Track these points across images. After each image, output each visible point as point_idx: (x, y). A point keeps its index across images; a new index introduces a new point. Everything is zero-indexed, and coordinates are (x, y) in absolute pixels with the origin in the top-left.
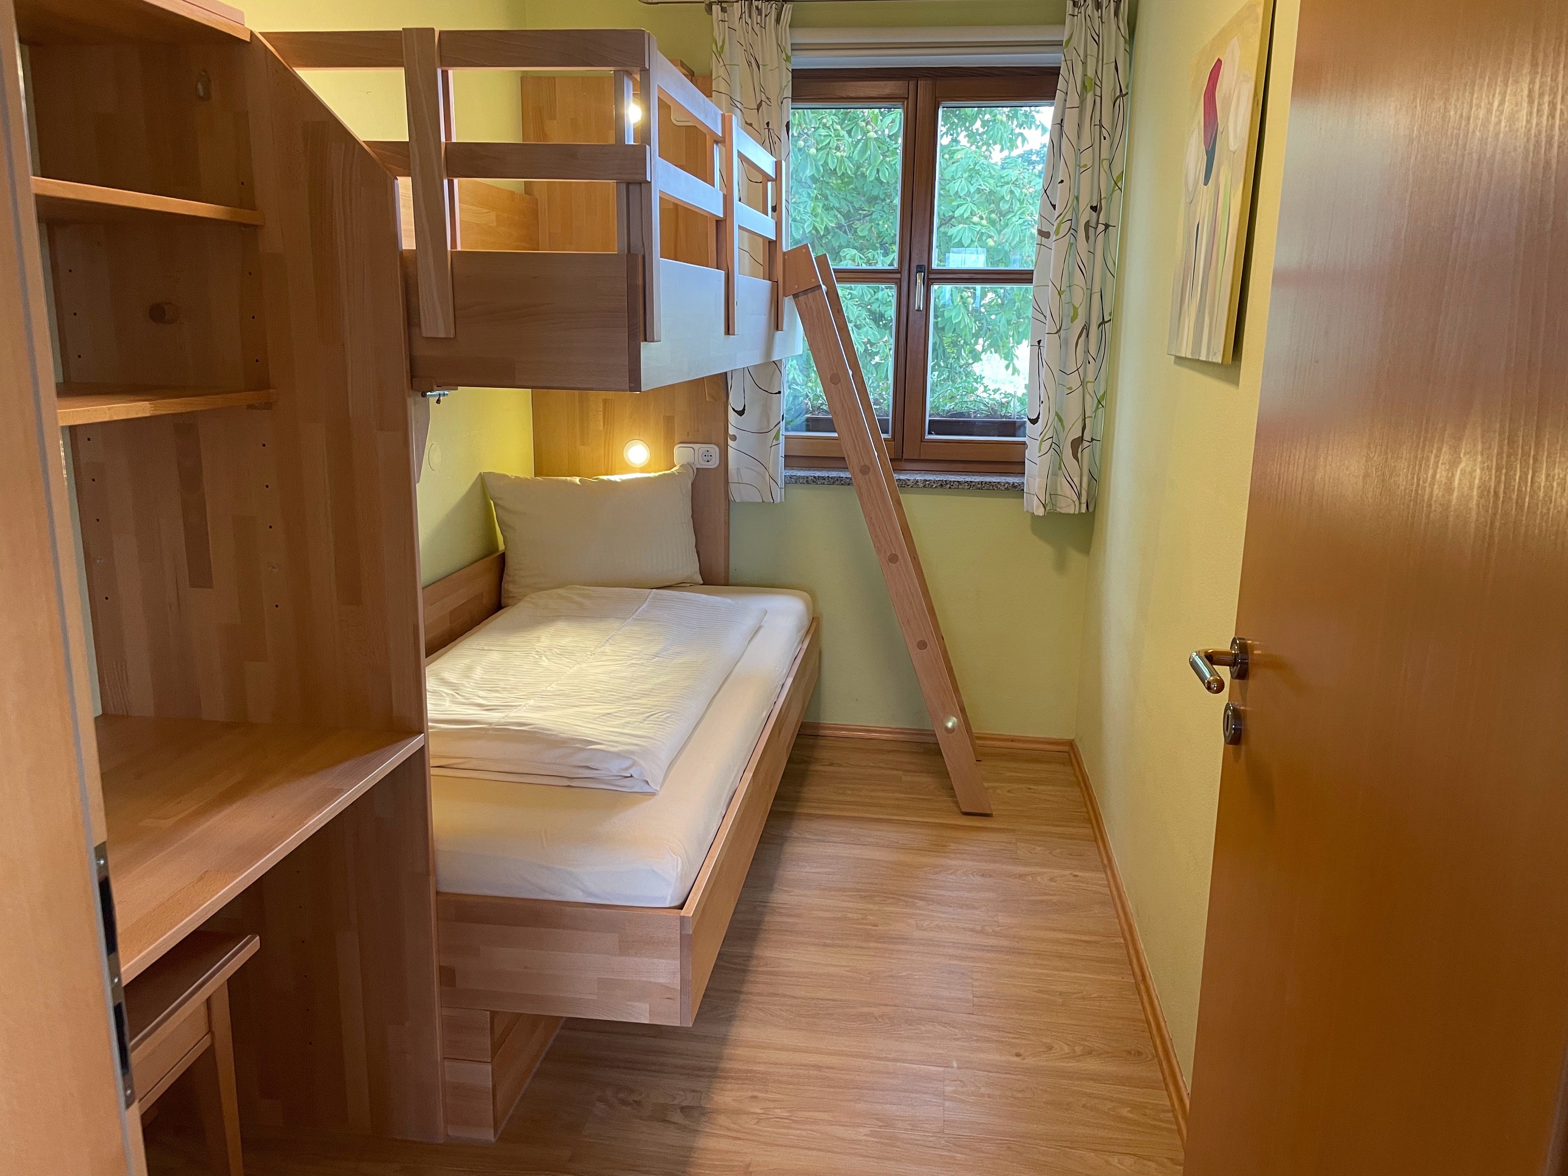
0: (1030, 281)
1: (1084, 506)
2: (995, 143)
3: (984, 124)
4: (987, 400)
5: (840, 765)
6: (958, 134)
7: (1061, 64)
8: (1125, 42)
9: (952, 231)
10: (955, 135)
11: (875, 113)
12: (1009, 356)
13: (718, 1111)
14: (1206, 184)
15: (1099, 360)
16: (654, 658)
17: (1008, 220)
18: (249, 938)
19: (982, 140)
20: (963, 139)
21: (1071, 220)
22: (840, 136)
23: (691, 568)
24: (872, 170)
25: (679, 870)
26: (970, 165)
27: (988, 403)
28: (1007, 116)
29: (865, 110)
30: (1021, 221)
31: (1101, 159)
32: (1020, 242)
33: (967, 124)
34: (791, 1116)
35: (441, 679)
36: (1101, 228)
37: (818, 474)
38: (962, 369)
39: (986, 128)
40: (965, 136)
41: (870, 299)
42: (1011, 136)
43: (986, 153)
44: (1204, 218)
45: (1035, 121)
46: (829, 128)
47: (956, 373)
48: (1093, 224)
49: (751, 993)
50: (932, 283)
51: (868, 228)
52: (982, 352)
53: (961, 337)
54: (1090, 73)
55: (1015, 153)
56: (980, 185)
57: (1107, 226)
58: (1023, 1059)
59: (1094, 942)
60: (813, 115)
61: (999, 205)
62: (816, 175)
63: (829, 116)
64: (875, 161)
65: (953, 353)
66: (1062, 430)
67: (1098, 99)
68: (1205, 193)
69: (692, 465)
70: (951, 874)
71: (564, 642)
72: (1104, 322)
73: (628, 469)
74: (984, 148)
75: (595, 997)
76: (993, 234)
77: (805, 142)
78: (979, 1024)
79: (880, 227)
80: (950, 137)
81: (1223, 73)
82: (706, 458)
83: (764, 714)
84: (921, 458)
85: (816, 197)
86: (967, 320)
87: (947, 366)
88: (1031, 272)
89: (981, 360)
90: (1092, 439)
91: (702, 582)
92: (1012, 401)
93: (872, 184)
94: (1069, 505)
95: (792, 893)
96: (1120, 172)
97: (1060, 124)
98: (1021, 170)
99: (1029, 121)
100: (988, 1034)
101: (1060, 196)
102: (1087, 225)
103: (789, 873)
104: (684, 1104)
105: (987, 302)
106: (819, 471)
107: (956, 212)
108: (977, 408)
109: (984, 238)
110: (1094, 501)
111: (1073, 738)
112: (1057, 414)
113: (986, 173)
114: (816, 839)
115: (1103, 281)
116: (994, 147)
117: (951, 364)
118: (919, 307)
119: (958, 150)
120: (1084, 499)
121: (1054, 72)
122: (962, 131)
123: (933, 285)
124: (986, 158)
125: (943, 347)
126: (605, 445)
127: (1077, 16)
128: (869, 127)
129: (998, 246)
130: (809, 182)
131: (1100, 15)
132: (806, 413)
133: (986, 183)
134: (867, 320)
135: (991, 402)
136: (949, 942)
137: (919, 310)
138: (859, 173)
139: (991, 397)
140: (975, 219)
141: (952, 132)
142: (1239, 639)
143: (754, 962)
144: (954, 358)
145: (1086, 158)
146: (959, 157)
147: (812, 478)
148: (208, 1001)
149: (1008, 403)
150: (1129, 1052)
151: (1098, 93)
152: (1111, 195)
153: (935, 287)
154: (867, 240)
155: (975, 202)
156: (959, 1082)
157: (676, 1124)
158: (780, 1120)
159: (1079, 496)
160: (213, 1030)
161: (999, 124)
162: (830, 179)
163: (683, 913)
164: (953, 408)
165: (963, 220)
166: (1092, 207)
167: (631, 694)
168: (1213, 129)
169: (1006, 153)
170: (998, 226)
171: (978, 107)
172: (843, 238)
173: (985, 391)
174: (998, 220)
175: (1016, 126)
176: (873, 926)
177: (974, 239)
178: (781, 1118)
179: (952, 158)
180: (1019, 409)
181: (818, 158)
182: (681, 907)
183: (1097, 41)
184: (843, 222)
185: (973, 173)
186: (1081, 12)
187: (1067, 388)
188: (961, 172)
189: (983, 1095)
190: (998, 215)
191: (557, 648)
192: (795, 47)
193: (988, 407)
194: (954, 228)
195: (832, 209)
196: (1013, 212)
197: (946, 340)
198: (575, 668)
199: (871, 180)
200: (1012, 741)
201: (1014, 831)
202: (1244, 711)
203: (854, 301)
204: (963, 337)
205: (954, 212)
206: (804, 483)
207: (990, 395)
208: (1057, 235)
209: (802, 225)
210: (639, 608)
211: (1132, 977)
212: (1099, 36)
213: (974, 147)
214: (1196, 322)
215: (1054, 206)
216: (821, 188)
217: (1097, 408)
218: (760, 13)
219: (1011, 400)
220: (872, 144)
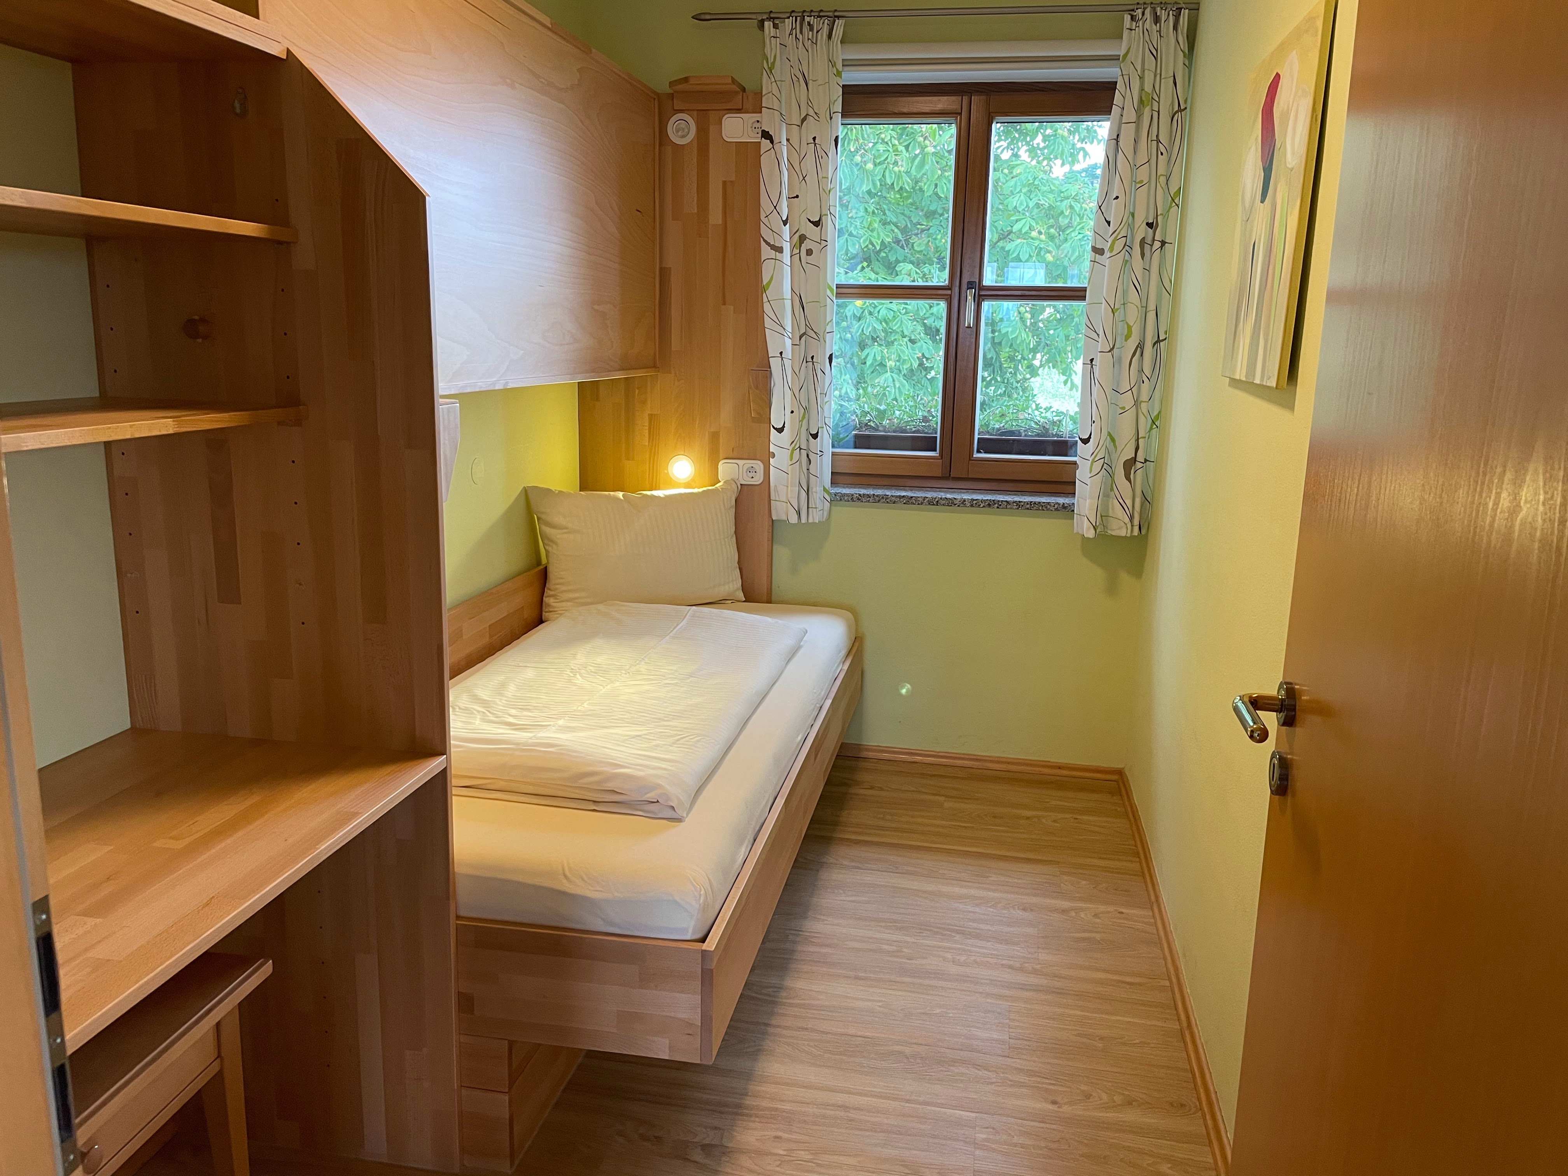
0: (1083, 298)
1: (1136, 529)
2: (1056, 158)
3: (1045, 138)
4: (1039, 418)
5: (881, 789)
6: (1019, 149)
7: (1117, 78)
8: (1184, 56)
9: (1009, 246)
10: (1016, 149)
11: (933, 129)
12: (1067, 371)
13: (741, 1151)
14: (1262, 201)
15: (1154, 380)
16: (689, 678)
17: (1067, 234)
18: (262, 962)
19: (1043, 154)
20: (1024, 155)
21: (1126, 237)
22: (898, 151)
23: (733, 585)
24: (930, 185)
25: (701, 901)
26: (1029, 180)
27: (1039, 422)
28: (1069, 130)
29: (922, 126)
30: (1080, 236)
31: (1158, 175)
32: (1079, 257)
33: (1028, 139)
34: (814, 1159)
35: (473, 696)
36: (1157, 244)
37: (863, 491)
38: (1019, 384)
39: (1047, 143)
40: (1026, 151)
41: (925, 314)
42: (1072, 151)
43: (1046, 168)
44: (1260, 236)
45: (1098, 135)
46: (887, 143)
47: (1013, 389)
48: (1149, 241)
49: (779, 1027)
50: (983, 300)
51: (926, 242)
52: (1040, 367)
53: (1019, 352)
54: (1148, 88)
55: (1077, 167)
56: (1039, 200)
57: (1163, 243)
58: (1058, 1107)
59: (1140, 984)
60: (871, 130)
61: (1058, 220)
62: (873, 191)
63: (887, 131)
64: (933, 176)
65: (1010, 368)
66: (1114, 451)
67: (1155, 114)
68: (1262, 210)
69: (737, 482)
70: (990, 907)
71: (599, 660)
72: (1159, 341)
73: (671, 484)
74: (1045, 163)
75: (615, 1030)
76: (1052, 250)
77: (862, 157)
78: (1016, 1069)
79: (937, 242)
80: (1010, 152)
81: (1282, 86)
82: (751, 475)
83: (799, 738)
84: (970, 477)
85: (873, 212)
86: (1024, 335)
87: (1004, 380)
88: (1084, 290)
89: (1039, 375)
90: (1146, 460)
91: (744, 599)
92: (1064, 420)
93: (930, 199)
94: (1120, 527)
95: (826, 922)
96: (1177, 188)
97: (1116, 139)
98: (1082, 184)
99: (1091, 136)
100: (1023, 1078)
101: (1115, 212)
102: (1143, 242)
103: (823, 900)
104: (707, 1141)
105: (1045, 317)
106: (865, 489)
107: (1014, 227)
108: (1029, 426)
109: (1042, 253)
110: (1147, 523)
111: (1123, 766)
112: (1109, 434)
113: (1045, 189)
114: (852, 866)
115: (1159, 297)
116: (1055, 162)
117: (1008, 379)
118: (970, 324)
119: (1018, 165)
120: (1136, 522)
121: (1111, 87)
122: (1022, 146)
123: (984, 301)
124: (1045, 172)
125: (1000, 362)
126: (650, 462)
127: (1135, 30)
128: (927, 142)
129: (1056, 261)
130: (867, 196)
131: (1158, 29)
132: (853, 430)
133: (1045, 198)
134: (922, 334)
135: (1042, 420)
136: (987, 979)
137: (969, 327)
138: (918, 187)
139: (1043, 415)
140: (1034, 234)
141: (1012, 147)
142: (1286, 683)
143: (784, 994)
144: (1011, 373)
145: (1143, 174)
146: (1018, 172)
147: (857, 495)
148: (218, 1025)
149: (1060, 421)
150: (1172, 1104)
151: (1156, 108)
152: (1169, 211)
153: (986, 305)
154: (924, 255)
155: (1034, 217)
156: (991, 1130)
157: (697, 1162)
158: (803, 1163)
159: (1131, 519)
160: (223, 1055)
161: (1060, 138)
162: (888, 193)
163: (705, 946)
164: (1003, 426)
165: (1020, 235)
166: (1147, 224)
167: (663, 715)
168: (1270, 146)
169: (1067, 168)
170: (1057, 240)
171: (1039, 122)
172: (900, 253)
173: (1037, 409)
174: (1057, 235)
175: (1078, 141)
176: (908, 959)
177: (1032, 254)
178: (805, 1161)
179: (1012, 173)
180: (1071, 427)
181: (876, 173)
182: (703, 940)
183: (1155, 55)
184: (900, 236)
185: (1032, 188)
186: (1139, 26)
187: (1120, 408)
188: (1020, 187)
189: (1015, 1145)
190: (1058, 230)
191: (591, 666)
192: (847, 63)
193: (1040, 425)
194: (1012, 242)
195: (889, 223)
196: (1072, 227)
197: (1004, 355)
198: (609, 687)
199: (929, 195)
200: (1059, 768)
201: (1057, 863)
202: (1291, 760)
203: (908, 316)
204: (1021, 352)
205: (1012, 227)
206: (848, 501)
207: (1042, 413)
208: (1111, 252)
209: (858, 239)
210: (677, 625)
211: (1177, 1023)
212: (1157, 51)
213: (1034, 162)
214: (1251, 344)
215: (1109, 223)
216: (878, 203)
217: (1151, 428)
218: (811, 29)
219: (1064, 418)
220: (930, 159)
